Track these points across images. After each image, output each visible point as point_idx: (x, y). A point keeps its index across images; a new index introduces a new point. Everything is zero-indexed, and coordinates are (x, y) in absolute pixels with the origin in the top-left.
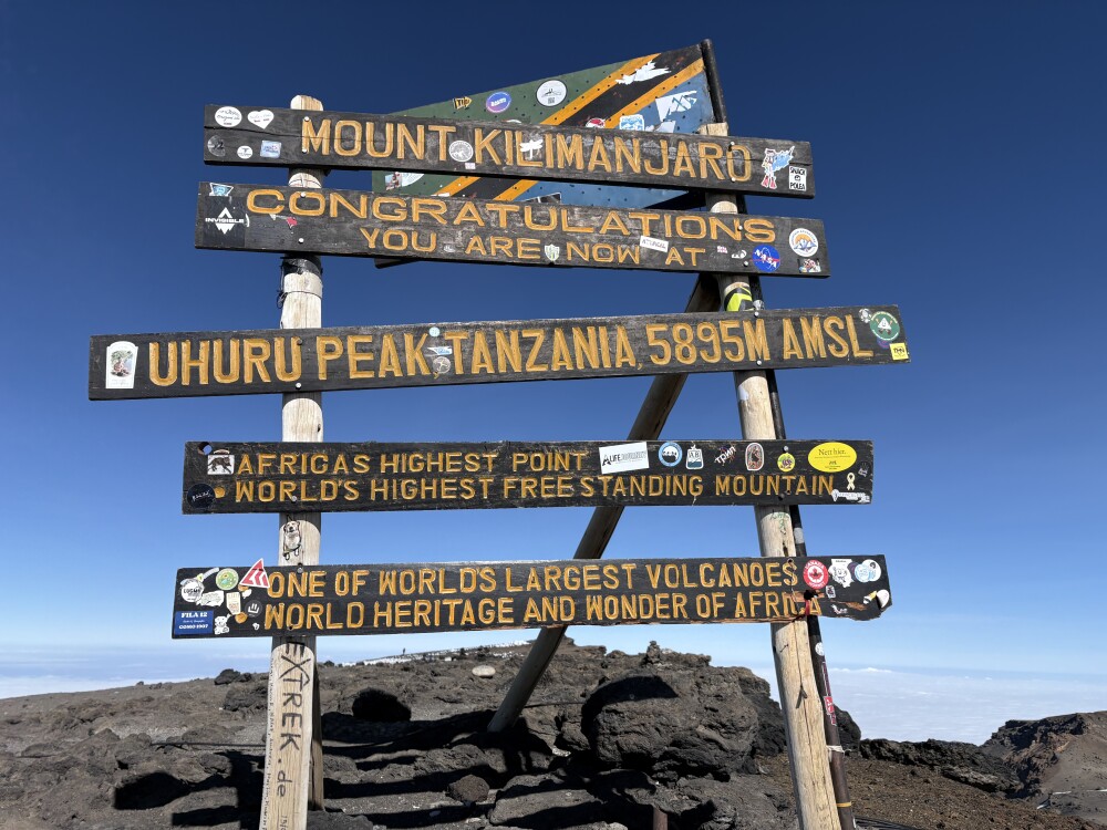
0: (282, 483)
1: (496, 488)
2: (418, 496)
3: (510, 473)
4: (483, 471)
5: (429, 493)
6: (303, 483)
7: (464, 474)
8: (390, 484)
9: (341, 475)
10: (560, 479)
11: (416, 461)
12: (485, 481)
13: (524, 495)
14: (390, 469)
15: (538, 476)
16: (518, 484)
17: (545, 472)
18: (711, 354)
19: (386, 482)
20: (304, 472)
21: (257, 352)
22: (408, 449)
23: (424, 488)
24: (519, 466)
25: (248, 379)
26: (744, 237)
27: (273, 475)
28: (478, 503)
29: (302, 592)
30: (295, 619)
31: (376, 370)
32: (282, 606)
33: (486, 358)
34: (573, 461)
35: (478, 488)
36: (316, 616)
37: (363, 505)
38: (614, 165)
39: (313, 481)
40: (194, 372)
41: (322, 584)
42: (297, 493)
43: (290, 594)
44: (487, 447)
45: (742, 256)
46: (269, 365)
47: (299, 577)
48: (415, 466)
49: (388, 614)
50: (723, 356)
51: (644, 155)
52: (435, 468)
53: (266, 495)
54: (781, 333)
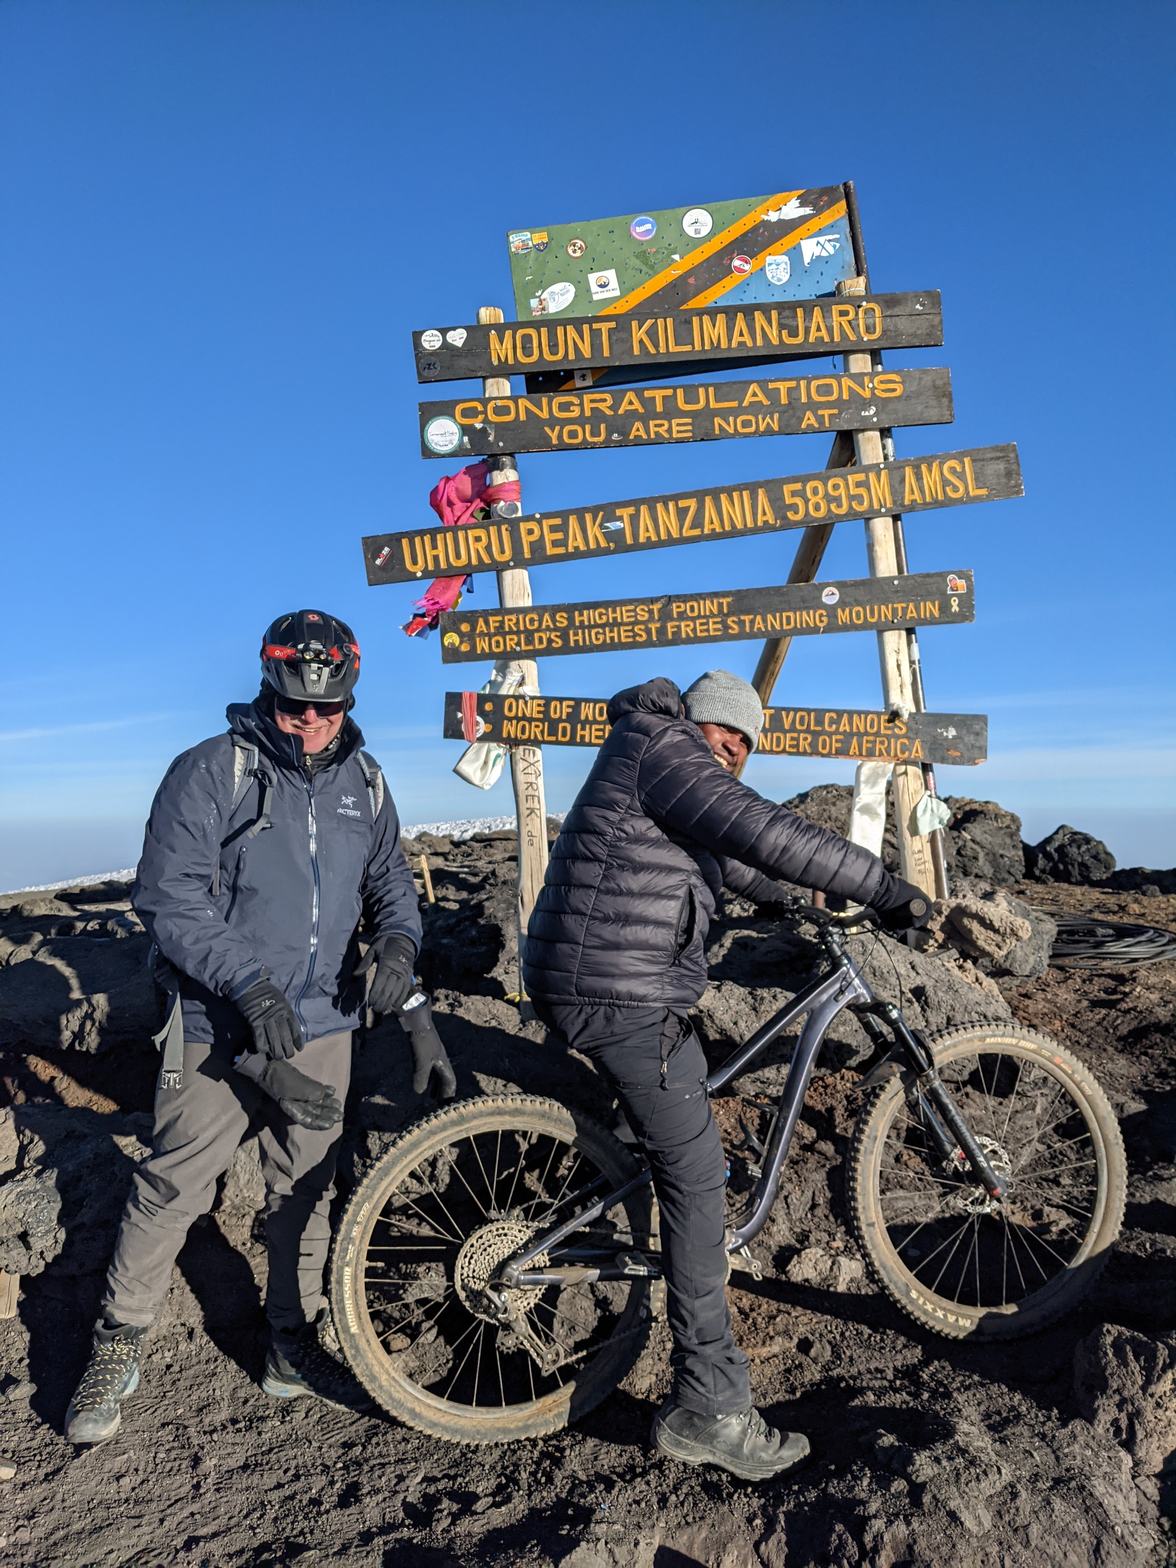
0: (508, 637)
1: (662, 631)
2: (605, 640)
3: (672, 619)
4: (651, 619)
5: (612, 638)
6: (522, 636)
7: (636, 623)
8: (583, 633)
9: (548, 628)
10: (711, 621)
11: (601, 615)
12: (653, 627)
13: (684, 635)
14: (582, 622)
15: (693, 619)
16: (679, 627)
17: (699, 616)
18: (840, 506)
19: (580, 631)
20: (522, 628)
21: (478, 539)
22: (594, 606)
23: (608, 635)
24: (678, 613)
25: (474, 561)
26: (873, 394)
27: (501, 631)
28: (649, 644)
29: (528, 715)
30: (523, 732)
31: (566, 546)
32: (514, 722)
33: (650, 529)
34: (720, 605)
35: (648, 631)
36: (538, 731)
37: (566, 650)
38: (754, 339)
39: (529, 636)
40: (436, 558)
41: (542, 709)
42: (518, 644)
43: (520, 715)
44: (653, 601)
45: (872, 412)
46: (488, 548)
47: (526, 703)
48: (600, 618)
49: (586, 733)
50: (851, 507)
51: (781, 327)
52: (615, 619)
53: (498, 646)
54: (903, 480)
